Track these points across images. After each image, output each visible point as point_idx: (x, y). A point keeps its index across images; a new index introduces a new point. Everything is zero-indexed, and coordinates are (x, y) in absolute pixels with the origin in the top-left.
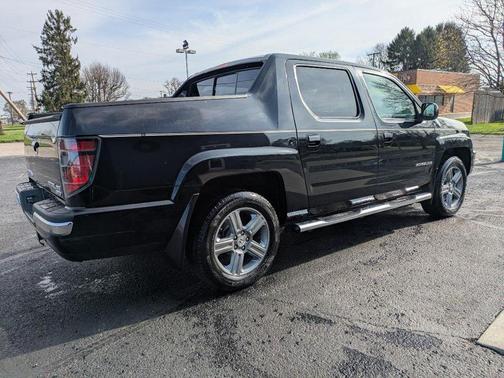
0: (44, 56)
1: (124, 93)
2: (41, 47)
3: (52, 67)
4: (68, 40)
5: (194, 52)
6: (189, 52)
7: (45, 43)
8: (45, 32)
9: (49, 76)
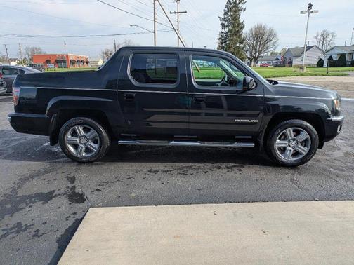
0: (223, 22)
1: (274, 44)
2: (223, 17)
3: (227, 30)
4: (240, 10)
5: (316, 12)
6: (312, 12)
7: (226, 14)
8: (227, 6)
9: (223, 35)
